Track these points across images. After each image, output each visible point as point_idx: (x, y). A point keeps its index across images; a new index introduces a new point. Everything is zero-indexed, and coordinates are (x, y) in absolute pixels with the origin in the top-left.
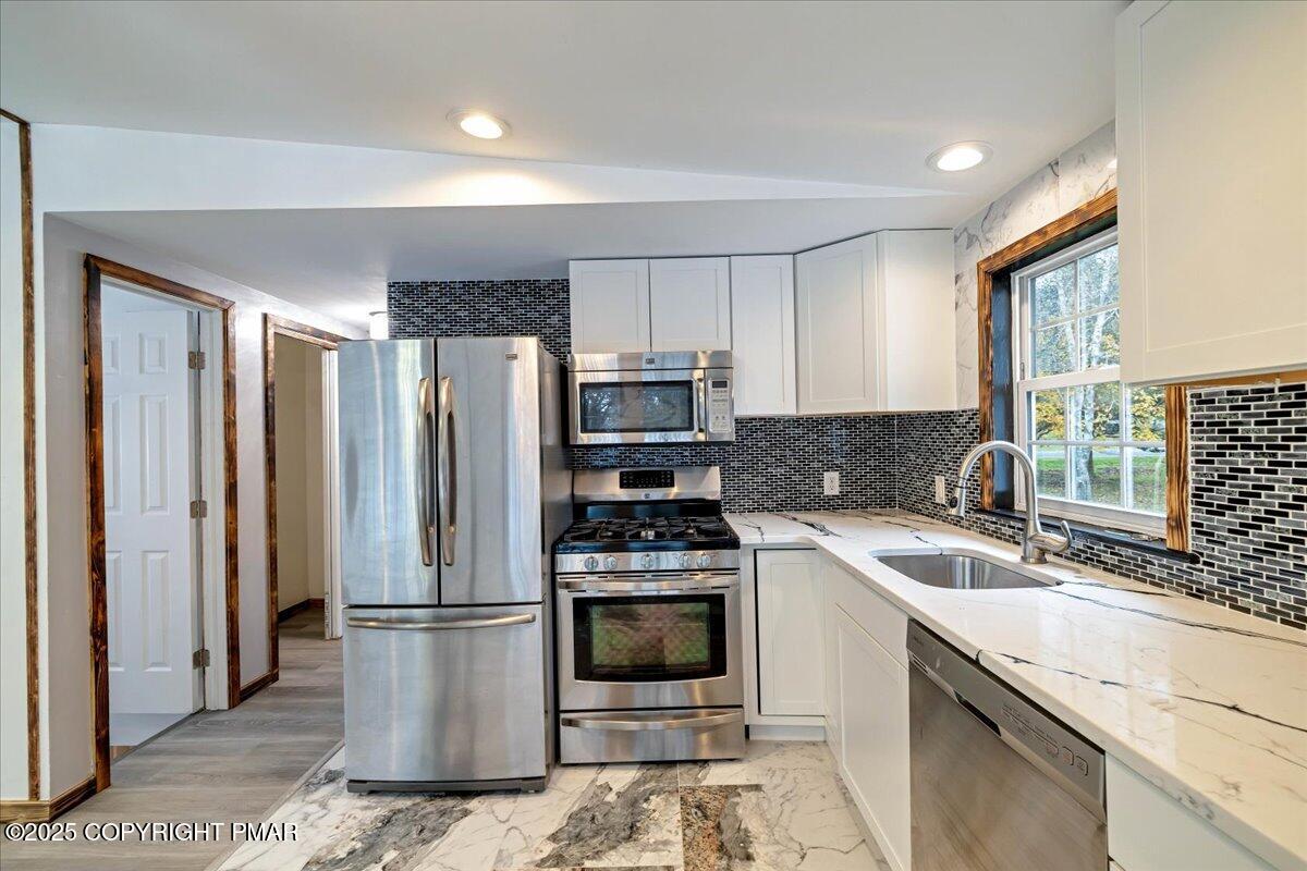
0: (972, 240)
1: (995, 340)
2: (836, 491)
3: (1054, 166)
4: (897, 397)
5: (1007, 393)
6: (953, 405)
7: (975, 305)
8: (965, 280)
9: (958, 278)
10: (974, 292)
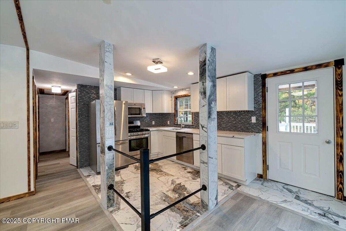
0: (173, 93)
1: (176, 105)
2: (154, 124)
4: (166, 111)
5: (177, 111)
6: (171, 112)
7: (174, 100)
8: (172, 98)
9: (171, 97)
10: (173, 99)
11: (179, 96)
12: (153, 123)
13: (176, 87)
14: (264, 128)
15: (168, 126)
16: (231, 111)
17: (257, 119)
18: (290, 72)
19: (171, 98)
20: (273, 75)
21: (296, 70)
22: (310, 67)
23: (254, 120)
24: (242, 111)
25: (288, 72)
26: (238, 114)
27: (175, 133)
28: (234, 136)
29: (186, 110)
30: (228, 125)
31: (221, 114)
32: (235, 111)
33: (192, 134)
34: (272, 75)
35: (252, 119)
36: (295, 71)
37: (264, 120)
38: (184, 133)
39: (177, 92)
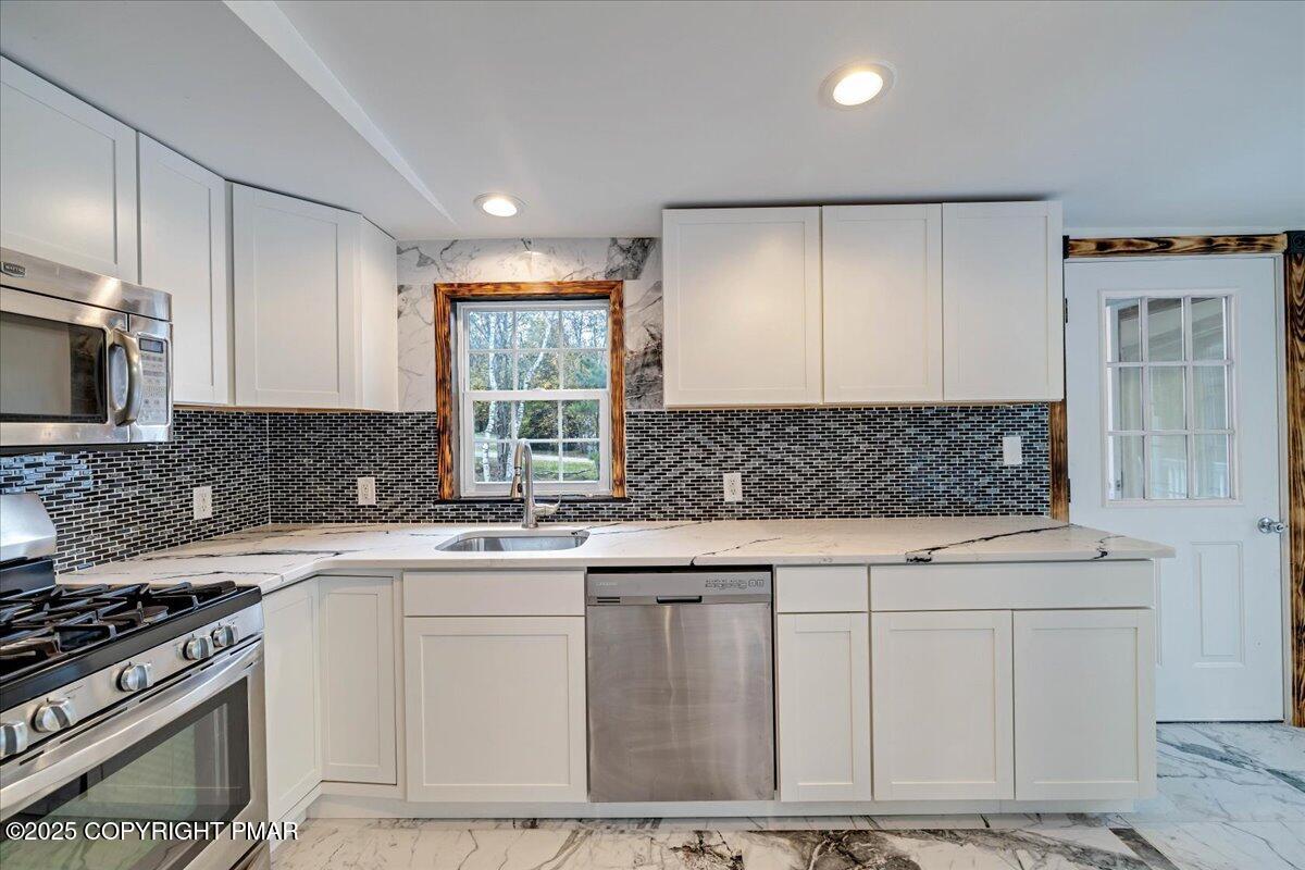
0: (424, 261)
1: (454, 357)
2: (208, 513)
3: (527, 243)
6: (398, 411)
8: (415, 294)
9: (402, 288)
10: (428, 309)
11: (489, 291)
12: (196, 504)
13: (500, 207)
14: (1059, 487)
15: (360, 516)
16: (894, 409)
17: (1027, 449)
18: (1156, 245)
19: (394, 301)
20: (1098, 248)
21: (1179, 244)
22: (1221, 241)
23: (1012, 451)
24: (953, 409)
25: (1152, 245)
26: (936, 423)
27: (581, 576)
28: (1104, 554)
29: (542, 394)
30: (879, 484)
31: (832, 425)
32: (917, 409)
33: (769, 568)
34: (1093, 247)
35: (1005, 448)
36: (1176, 247)
37: (1059, 450)
38: (692, 568)
39: (471, 257)
